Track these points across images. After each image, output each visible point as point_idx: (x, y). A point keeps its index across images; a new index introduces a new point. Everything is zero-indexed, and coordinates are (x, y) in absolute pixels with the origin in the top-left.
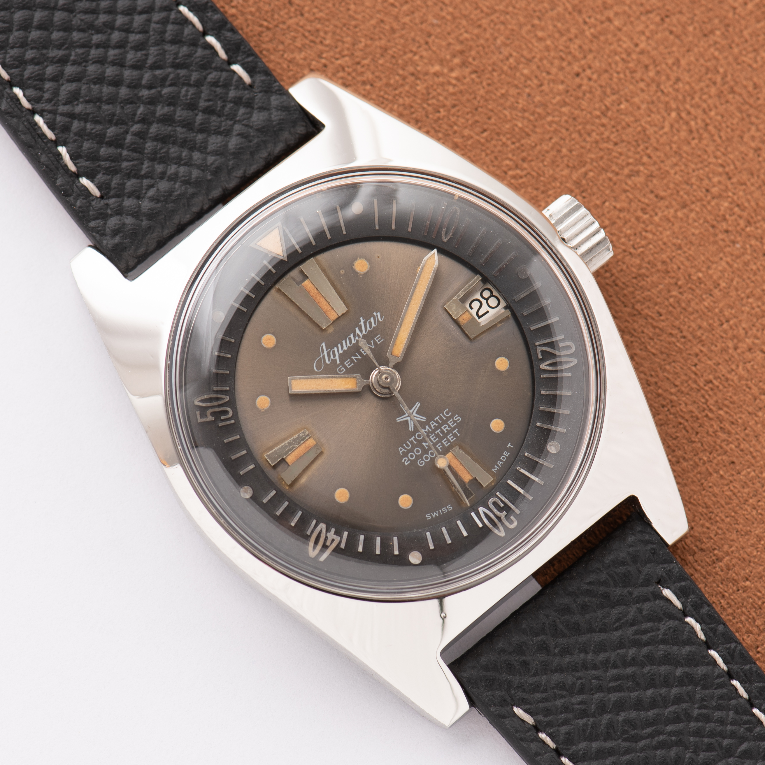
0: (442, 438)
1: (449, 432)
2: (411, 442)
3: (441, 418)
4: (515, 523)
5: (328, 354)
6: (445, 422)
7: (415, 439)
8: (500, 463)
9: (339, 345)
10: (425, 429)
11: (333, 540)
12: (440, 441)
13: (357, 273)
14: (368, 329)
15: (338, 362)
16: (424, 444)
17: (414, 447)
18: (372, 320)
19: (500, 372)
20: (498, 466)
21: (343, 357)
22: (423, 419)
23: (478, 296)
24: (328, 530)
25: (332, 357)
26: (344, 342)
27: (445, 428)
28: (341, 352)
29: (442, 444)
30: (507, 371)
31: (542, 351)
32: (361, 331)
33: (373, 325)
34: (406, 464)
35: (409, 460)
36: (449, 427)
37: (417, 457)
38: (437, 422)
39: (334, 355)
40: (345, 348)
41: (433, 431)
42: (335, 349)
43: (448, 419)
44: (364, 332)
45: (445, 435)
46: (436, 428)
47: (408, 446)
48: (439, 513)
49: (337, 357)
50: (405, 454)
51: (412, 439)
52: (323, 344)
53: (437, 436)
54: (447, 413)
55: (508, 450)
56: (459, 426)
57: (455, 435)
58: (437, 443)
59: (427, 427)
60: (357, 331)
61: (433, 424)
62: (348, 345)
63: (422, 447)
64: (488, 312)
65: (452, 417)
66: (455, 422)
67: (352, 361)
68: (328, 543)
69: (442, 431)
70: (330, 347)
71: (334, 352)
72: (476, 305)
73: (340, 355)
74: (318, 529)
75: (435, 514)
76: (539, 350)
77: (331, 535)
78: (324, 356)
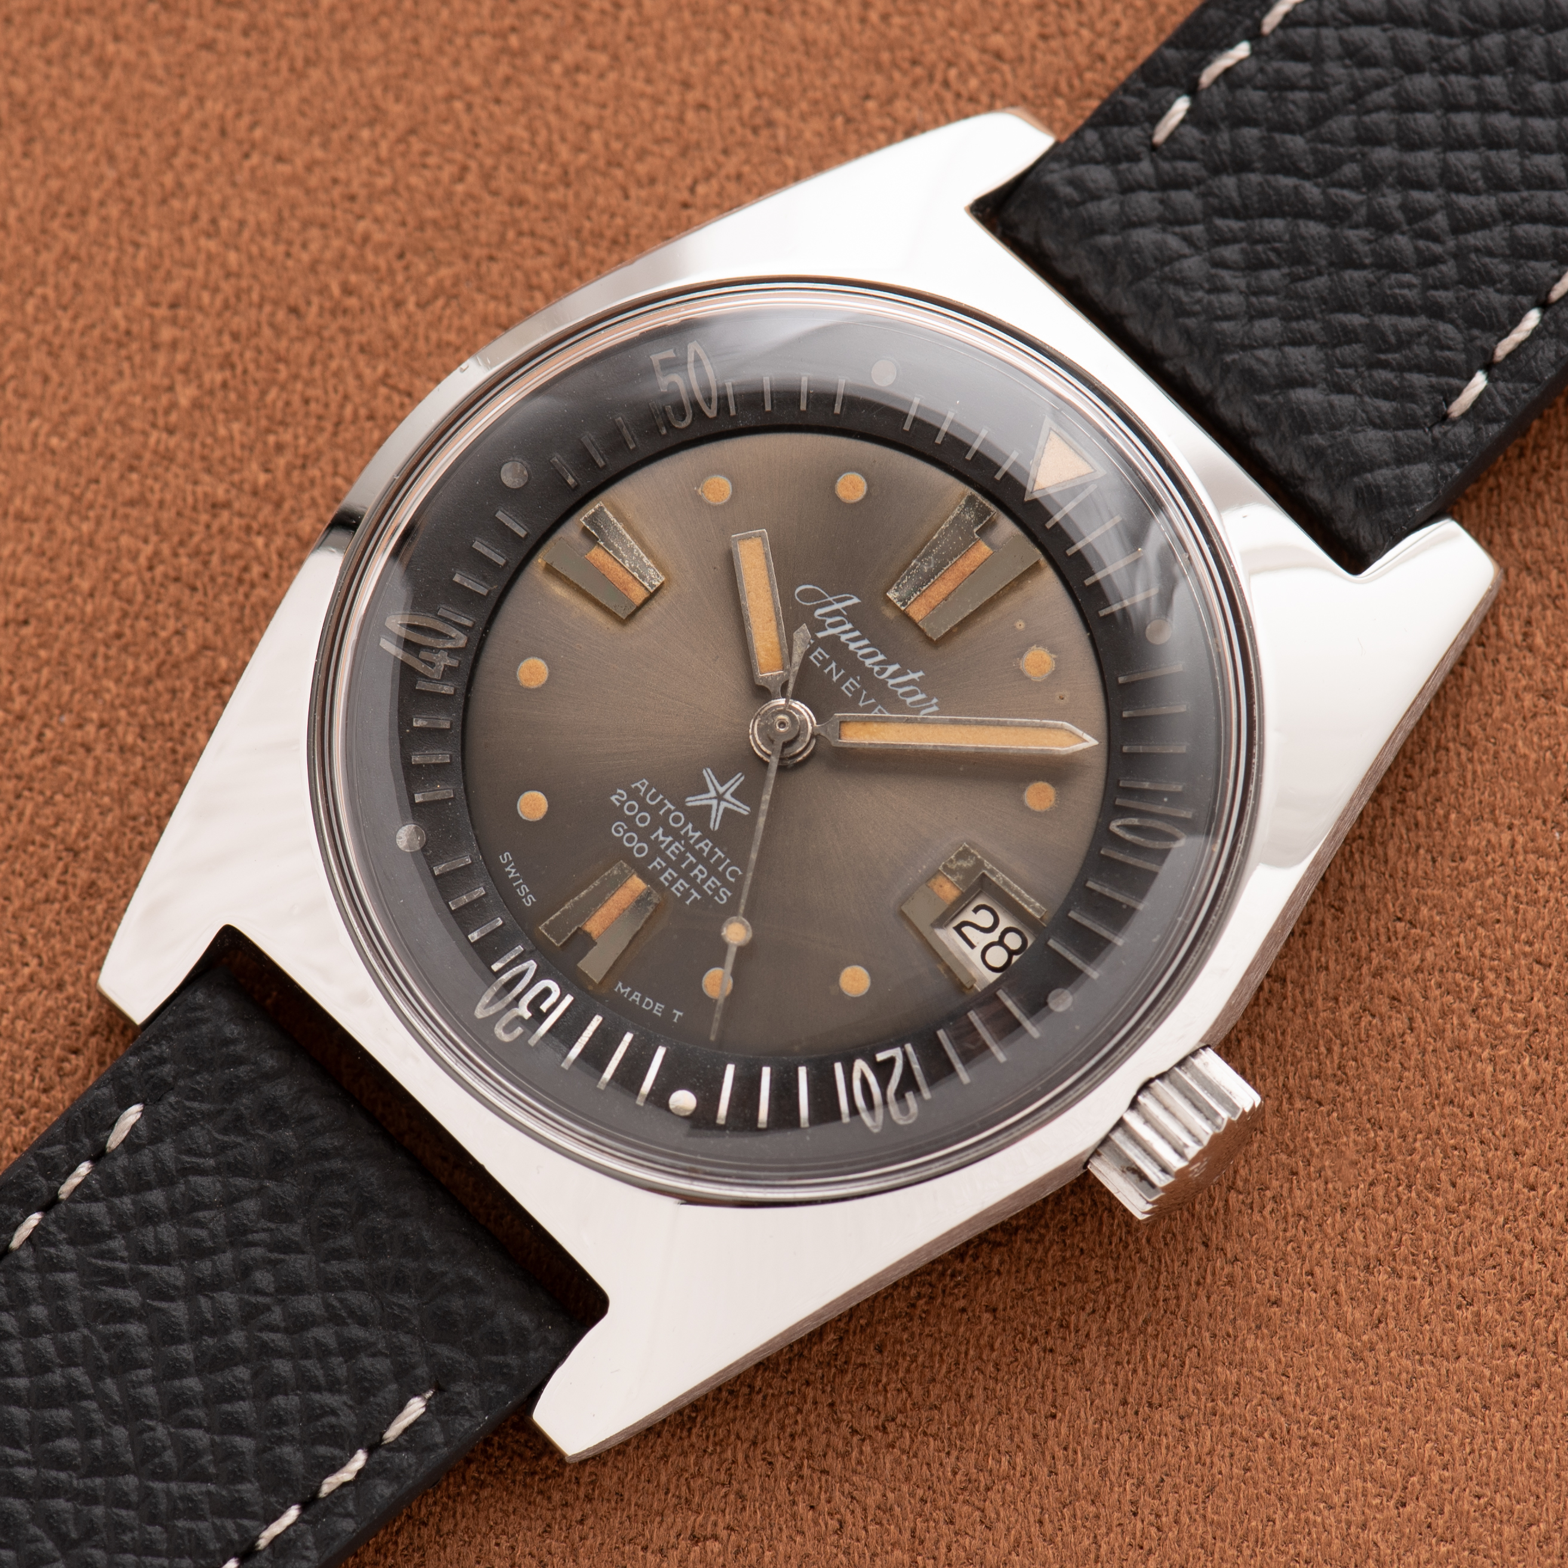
0: (677, 869)
1: (692, 881)
2: (661, 805)
3: (720, 861)
4: (506, 1038)
5: (837, 613)
6: (713, 871)
7: (669, 811)
8: (636, 997)
9: (857, 633)
10: (694, 830)
11: (432, 664)
12: (670, 863)
13: (1021, 655)
14: (901, 691)
15: (820, 635)
16: (660, 831)
17: (653, 810)
18: (920, 696)
19: (835, 978)
20: (631, 994)
21: (833, 645)
22: (715, 824)
23: (1004, 923)
24: (452, 652)
25: (829, 621)
26: (866, 642)
27: (699, 872)
28: (844, 638)
29: (663, 870)
30: (841, 993)
31: (891, 1061)
32: (893, 676)
33: (909, 700)
34: (613, 798)
35: (623, 803)
36: (704, 881)
37: (629, 821)
38: (712, 853)
39: (833, 625)
40: (852, 646)
41: (690, 848)
42: (848, 626)
43: (721, 876)
44: (891, 682)
45: (685, 874)
46: (698, 854)
47: (653, 798)
48: (516, 879)
49: (831, 631)
50: (633, 794)
51: (669, 805)
52: (856, 600)
53: (682, 857)
54: (733, 874)
55: (668, 1013)
56: (707, 900)
57: (686, 894)
58: (666, 859)
59: (698, 834)
60: (892, 668)
61: (705, 846)
62: (860, 652)
63: (653, 828)
64: (972, 946)
65: (726, 883)
66: (716, 891)
67: (825, 663)
68: (424, 654)
69: (691, 867)
70: (852, 614)
71: (842, 623)
72: (984, 919)
73: (835, 638)
74: (454, 633)
75: (512, 872)
76: (896, 1053)
77: (444, 661)
78: (830, 604)
